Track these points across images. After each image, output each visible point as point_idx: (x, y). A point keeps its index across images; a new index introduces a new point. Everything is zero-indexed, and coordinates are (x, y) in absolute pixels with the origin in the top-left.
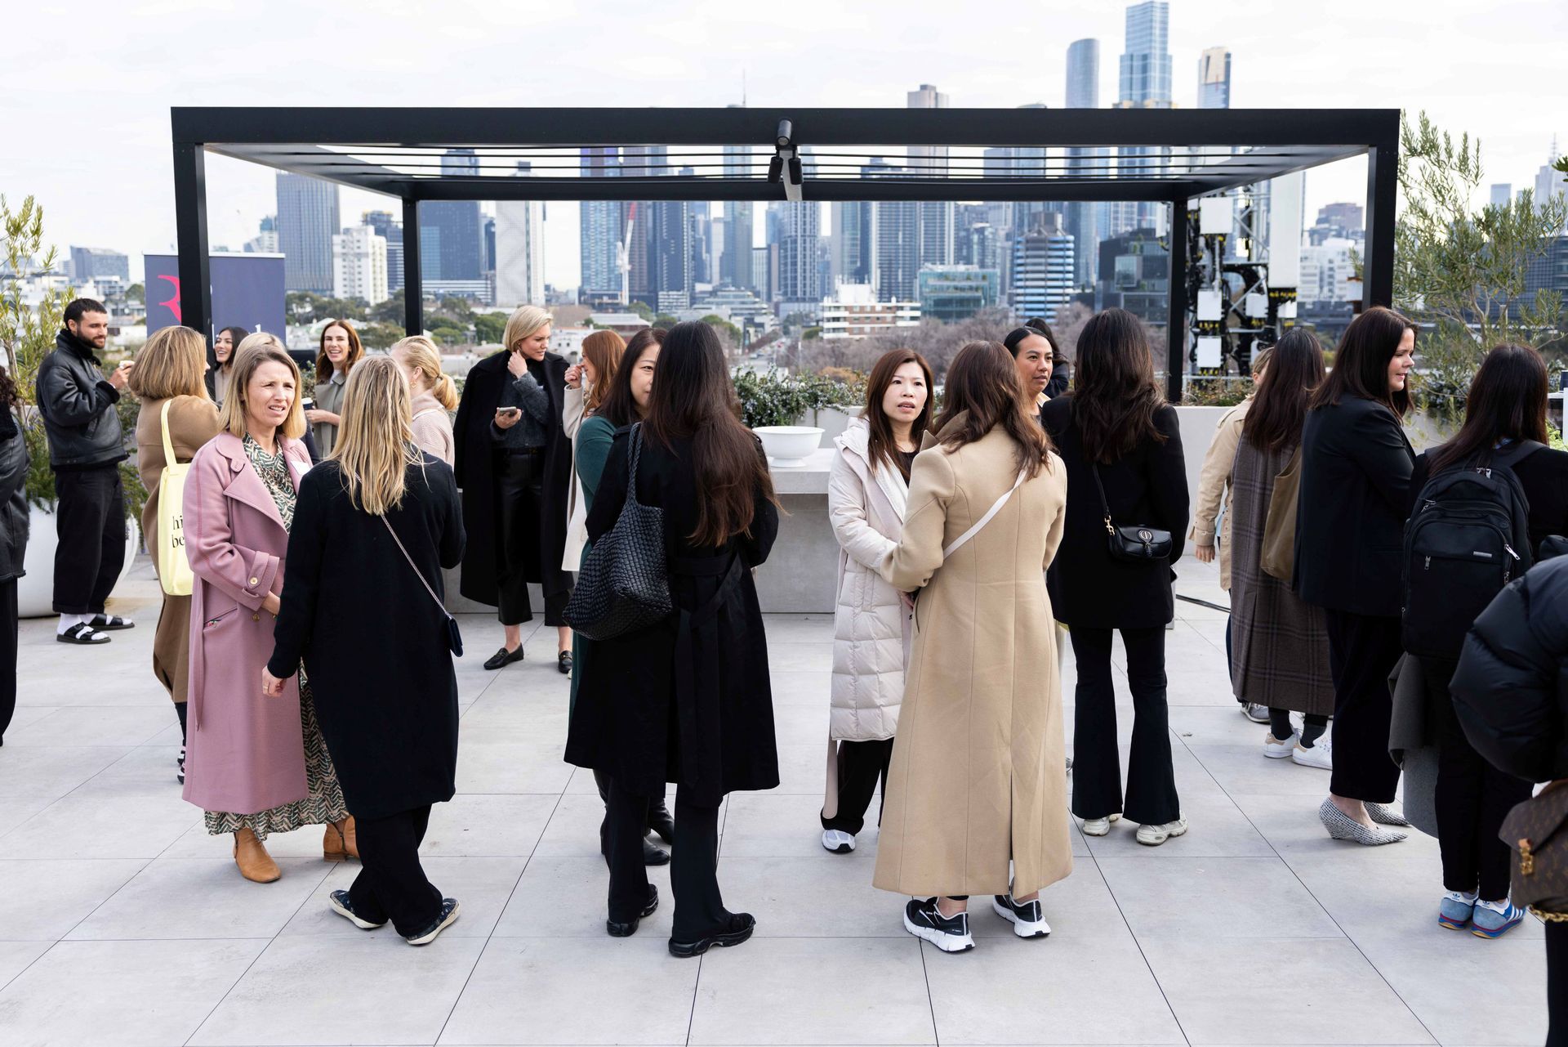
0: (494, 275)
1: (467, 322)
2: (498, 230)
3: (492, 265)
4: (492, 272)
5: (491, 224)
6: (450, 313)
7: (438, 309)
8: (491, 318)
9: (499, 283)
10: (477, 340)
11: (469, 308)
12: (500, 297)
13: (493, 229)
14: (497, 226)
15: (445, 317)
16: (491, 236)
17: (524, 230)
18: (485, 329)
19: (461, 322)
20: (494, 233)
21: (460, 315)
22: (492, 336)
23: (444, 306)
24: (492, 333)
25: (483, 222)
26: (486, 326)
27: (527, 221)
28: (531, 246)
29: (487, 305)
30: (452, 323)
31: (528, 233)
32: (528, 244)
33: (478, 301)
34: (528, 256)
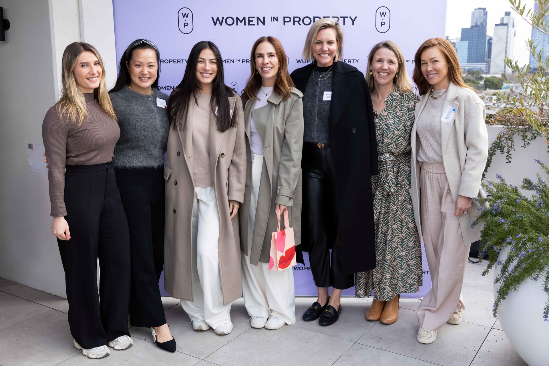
0: (490, 61)
1: (479, 80)
2: (493, 42)
3: (489, 57)
4: (489, 59)
5: (491, 39)
6: (472, 76)
7: (467, 75)
8: (492, 79)
9: (492, 64)
10: (484, 88)
11: (480, 75)
12: (492, 70)
13: (491, 41)
14: (493, 40)
15: (470, 78)
16: (490, 44)
17: (505, 42)
18: (489, 83)
19: (477, 80)
20: (491, 43)
21: (476, 77)
22: (491, 86)
23: (470, 74)
24: (491, 85)
25: (488, 38)
26: (489, 82)
27: (507, 37)
28: (508, 48)
29: (486, 73)
30: (473, 81)
31: (507, 43)
32: (506, 47)
33: (483, 72)
34: (506, 52)
